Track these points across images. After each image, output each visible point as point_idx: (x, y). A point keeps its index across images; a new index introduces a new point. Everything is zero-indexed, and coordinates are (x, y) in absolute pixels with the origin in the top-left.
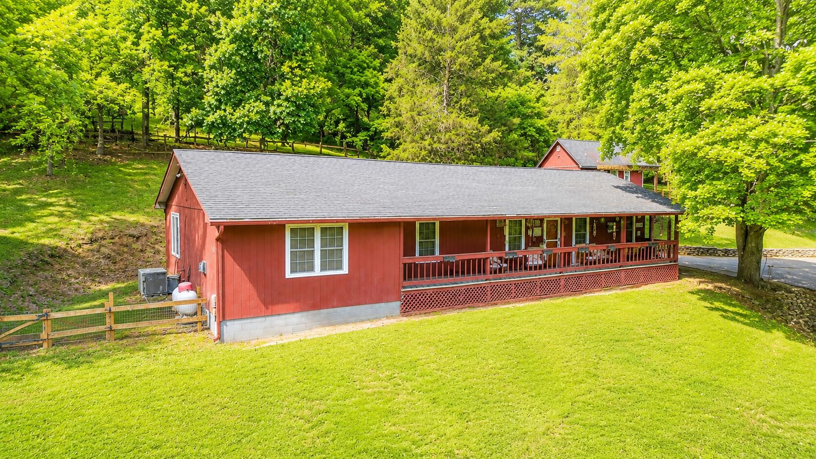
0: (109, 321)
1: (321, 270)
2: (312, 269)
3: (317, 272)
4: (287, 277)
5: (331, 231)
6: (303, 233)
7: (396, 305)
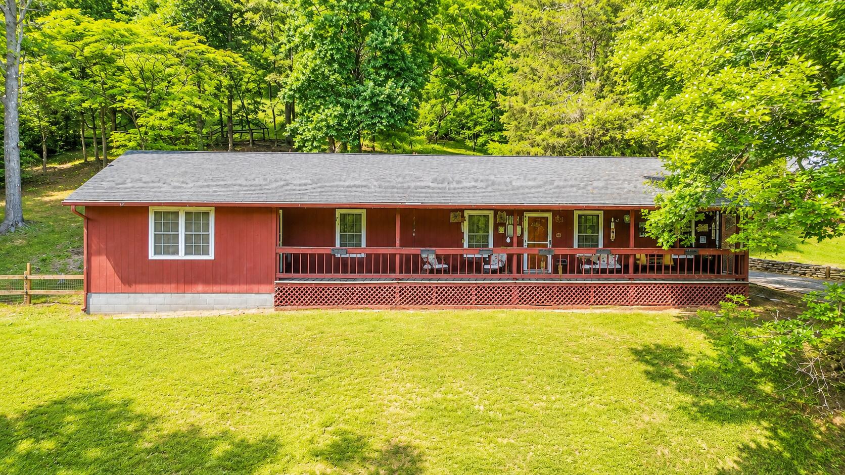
0: (26, 286)
1: (186, 254)
2: (176, 252)
3: (181, 256)
4: (150, 258)
5: (196, 216)
6: (167, 216)
7: (270, 298)
